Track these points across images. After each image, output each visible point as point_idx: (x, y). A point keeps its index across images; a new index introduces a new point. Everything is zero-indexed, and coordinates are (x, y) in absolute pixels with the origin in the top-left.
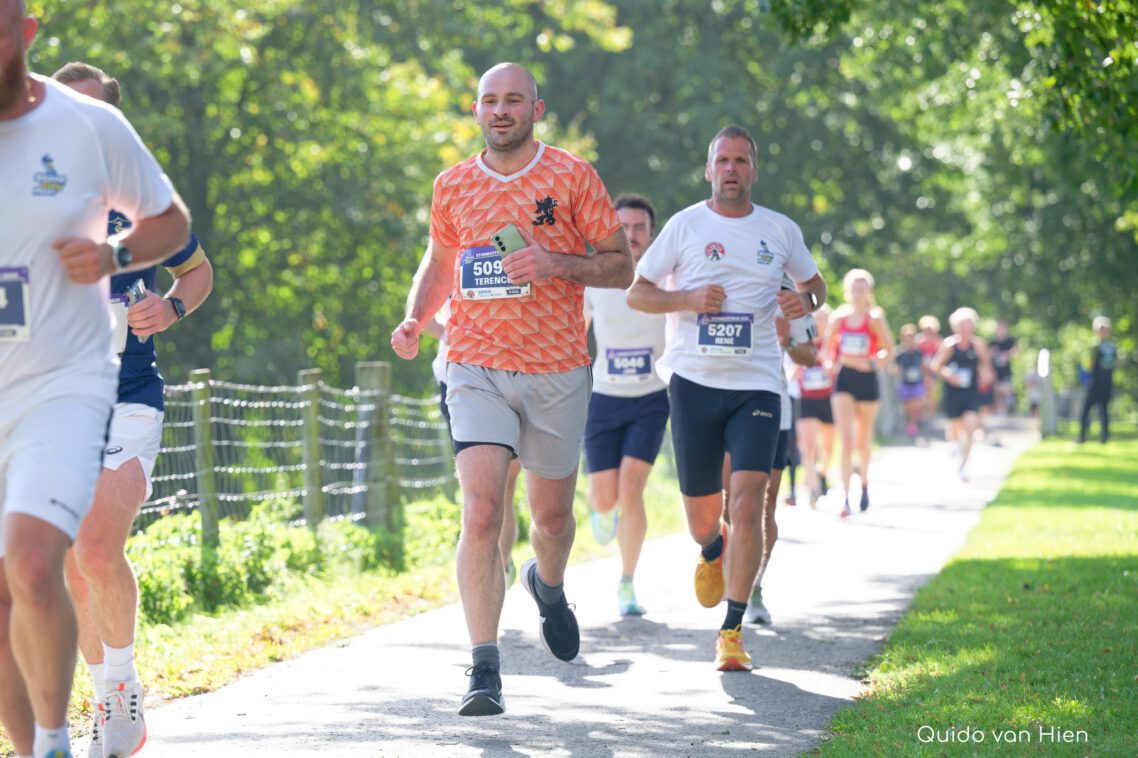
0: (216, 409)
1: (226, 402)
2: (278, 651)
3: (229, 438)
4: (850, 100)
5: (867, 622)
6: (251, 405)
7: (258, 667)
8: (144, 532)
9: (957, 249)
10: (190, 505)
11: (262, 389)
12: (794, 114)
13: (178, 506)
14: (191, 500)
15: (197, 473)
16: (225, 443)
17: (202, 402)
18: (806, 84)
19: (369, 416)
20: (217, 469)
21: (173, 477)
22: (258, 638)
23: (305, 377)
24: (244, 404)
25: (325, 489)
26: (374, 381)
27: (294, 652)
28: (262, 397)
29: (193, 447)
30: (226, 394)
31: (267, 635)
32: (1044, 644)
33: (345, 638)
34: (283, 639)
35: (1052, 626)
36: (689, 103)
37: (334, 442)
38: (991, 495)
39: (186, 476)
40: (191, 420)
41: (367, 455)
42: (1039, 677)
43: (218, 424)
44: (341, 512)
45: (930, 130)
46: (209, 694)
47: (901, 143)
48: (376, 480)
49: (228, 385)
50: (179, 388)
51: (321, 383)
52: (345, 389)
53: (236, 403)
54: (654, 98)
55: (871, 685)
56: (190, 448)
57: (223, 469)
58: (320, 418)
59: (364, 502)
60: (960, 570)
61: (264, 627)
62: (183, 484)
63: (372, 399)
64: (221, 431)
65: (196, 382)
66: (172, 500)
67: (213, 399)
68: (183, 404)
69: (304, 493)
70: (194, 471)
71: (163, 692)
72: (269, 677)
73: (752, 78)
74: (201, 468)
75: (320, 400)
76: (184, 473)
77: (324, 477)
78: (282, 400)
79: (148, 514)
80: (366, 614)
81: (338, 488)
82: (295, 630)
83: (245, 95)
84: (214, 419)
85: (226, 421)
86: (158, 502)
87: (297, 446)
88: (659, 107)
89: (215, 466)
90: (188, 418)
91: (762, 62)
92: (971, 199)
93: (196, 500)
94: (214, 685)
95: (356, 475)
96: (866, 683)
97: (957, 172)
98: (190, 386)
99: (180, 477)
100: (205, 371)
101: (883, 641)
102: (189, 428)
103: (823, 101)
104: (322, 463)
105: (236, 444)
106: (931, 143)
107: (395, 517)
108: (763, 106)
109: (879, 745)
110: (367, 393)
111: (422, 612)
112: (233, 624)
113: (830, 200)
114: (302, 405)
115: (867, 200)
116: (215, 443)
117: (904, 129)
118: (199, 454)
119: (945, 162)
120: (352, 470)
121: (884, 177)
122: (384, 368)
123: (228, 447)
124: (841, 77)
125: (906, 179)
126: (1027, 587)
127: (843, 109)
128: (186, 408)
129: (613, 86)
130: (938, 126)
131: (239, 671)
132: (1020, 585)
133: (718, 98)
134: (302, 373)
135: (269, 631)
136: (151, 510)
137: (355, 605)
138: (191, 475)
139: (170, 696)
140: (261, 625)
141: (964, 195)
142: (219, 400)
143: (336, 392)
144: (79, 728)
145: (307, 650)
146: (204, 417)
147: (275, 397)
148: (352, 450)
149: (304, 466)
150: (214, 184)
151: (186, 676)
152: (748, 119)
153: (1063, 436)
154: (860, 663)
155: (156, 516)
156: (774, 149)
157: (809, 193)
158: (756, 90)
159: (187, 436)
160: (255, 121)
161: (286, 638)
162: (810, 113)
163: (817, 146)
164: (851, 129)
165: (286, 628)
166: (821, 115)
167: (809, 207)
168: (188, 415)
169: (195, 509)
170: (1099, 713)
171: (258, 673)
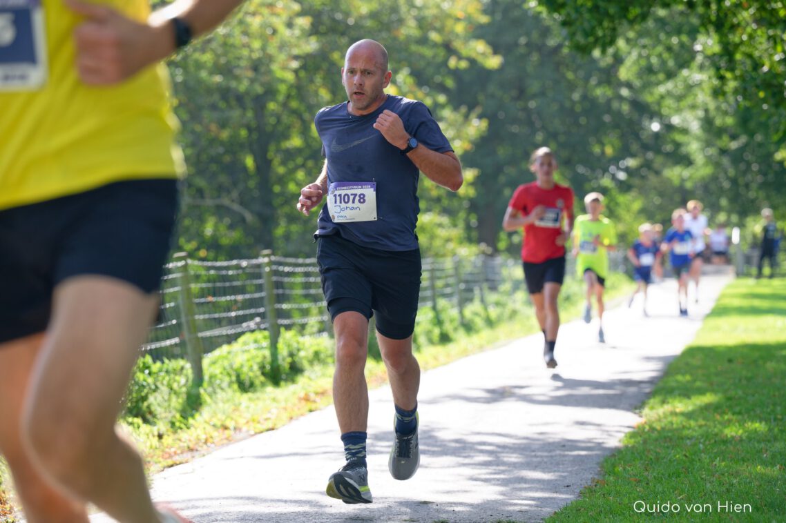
0: (276, 273)
1: (280, 268)
2: (313, 406)
3: (283, 288)
4: (625, 92)
5: (640, 382)
6: (295, 270)
7: (302, 415)
8: (236, 342)
9: (686, 173)
10: (263, 326)
11: (300, 260)
13: (255, 327)
14: (263, 324)
15: (266, 309)
16: (281, 291)
17: (268, 269)
18: (599, 84)
20: (278, 306)
21: (252, 311)
22: (302, 399)
24: (291, 269)
27: (322, 407)
28: (300, 265)
29: (263, 294)
30: (280, 264)
31: (307, 398)
32: (740, 393)
34: (315, 400)
35: (744, 382)
36: (534, 96)
38: (707, 310)
39: (260, 310)
40: (261, 279)
42: (737, 411)
43: (276, 281)
45: (669, 108)
46: (274, 431)
47: (654, 114)
49: (281, 259)
50: (254, 261)
53: (286, 269)
54: (514, 93)
55: (644, 417)
56: (261, 295)
60: (692, 352)
61: (306, 393)
62: (258, 314)
64: (279, 285)
65: (264, 258)
66: (252, 324)
67: (274, 267)
68: (257, 270)
69: (324, 318)
70: (264, 307)
71: (250, 431)
72: (308, 420)
73: (568, 81)
74: (268, 306)
76: (258, 308)
79: (238, 332)
82: (322, 394)
83: (289, 97)
84: (274, 279)
85: (281, 279)
86: (244, 325)
88: (518, 98)
89: (275, 304)
91: (575, 71)
92: (694, 147)
93: (265, 323)
94: (277, 426)
96: (641, 416)
97: (685, 131)
98: (261, 260)
99: (256, 311)
100: (269, 251)
101: (650, 392)
102: (260, 283)
103: (609, 93)
105: (287, 292)
106: (670, 115)
108: (576, 96)
109: (649, 451)
112: (287, 392)
113: (613, 146)
115: (635, 147)
116: (275, 291)
117: (656, 108)
118: (266, 298)
119: (678, 126)
121: (644, 136)
123: (283, 293)
124: (619, 80)
125: (657, 136)
126: (729, 360)
127: (621, 98)
128: (258, 272)
129: (492, 88)
130: (675, 105)
131: (291, 418)
132: (726, 359)
133: (550, 93)
135: (308, 395)
136: (240, 330)
138: (263, 310)
139: (254, 433)
140: (303, 392)
141: (688, 144)
142: (277, 268)
144: (203, 452)
146: (269, 277)
150: (272, 148)
151: (262, 421)
152: (567, 104)
153: (748, 275)
154: (636, 405)
155: (243, 333)
156: (583, 120)
157: (602, 145)
158: (572, 87)
159: (259, 288)
160: (295, 112)
161: (318, 399)
162: (602, 100)
163: (607, 118)
164: (625, 108)
165: (317, 394)
166: (609, 101)
167: (603, 153)
168: (259, 276)
169: (265, 329)
170: (770, 430)
171: (302, 418)
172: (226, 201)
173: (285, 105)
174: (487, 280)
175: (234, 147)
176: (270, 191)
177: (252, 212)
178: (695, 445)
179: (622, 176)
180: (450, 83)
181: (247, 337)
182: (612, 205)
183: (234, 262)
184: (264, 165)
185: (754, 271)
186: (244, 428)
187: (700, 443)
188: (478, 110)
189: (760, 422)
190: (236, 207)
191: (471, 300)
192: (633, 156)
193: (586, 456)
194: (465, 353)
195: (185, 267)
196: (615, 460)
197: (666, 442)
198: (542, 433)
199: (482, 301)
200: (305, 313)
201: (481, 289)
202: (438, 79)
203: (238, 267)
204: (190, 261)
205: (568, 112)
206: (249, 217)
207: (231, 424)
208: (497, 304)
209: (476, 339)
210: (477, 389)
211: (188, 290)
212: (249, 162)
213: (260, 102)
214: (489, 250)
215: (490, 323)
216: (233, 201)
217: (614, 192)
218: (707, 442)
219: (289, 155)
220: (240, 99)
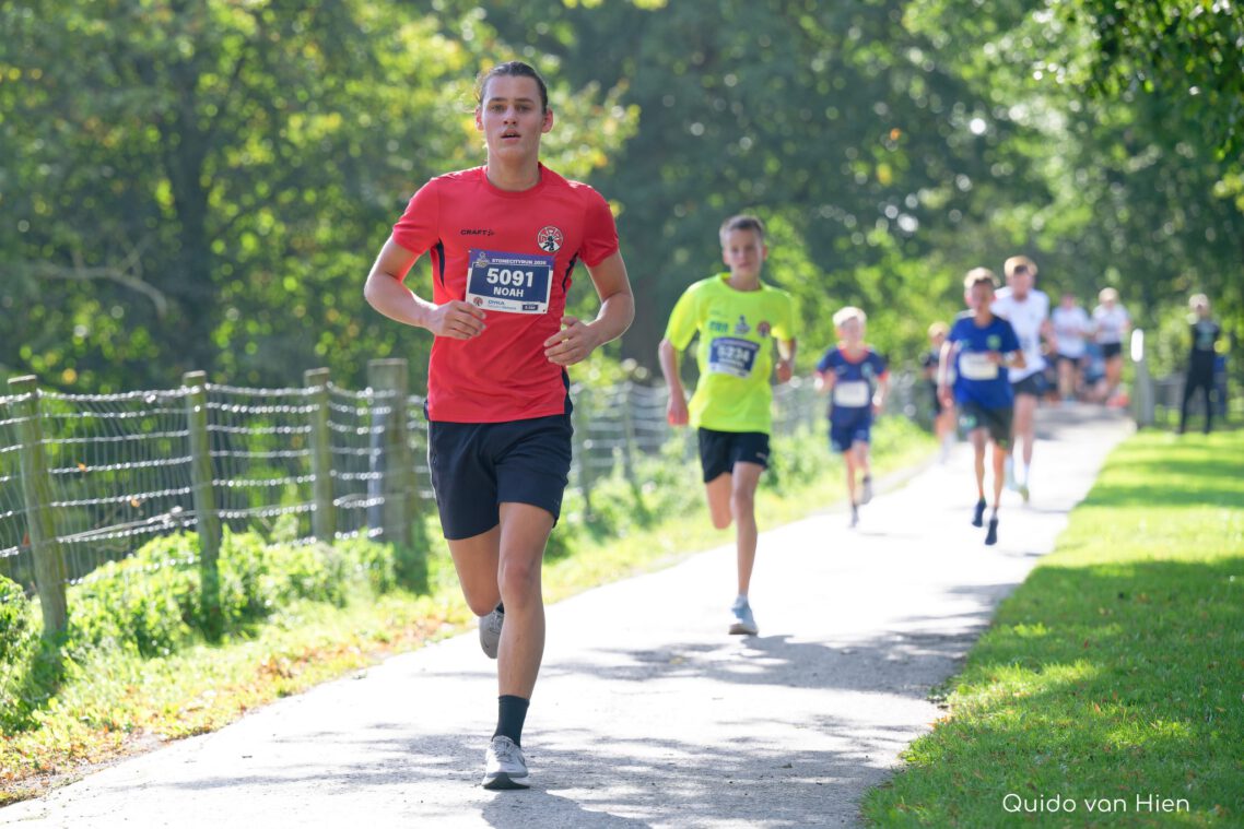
0: (214, 416)
1: (225, 407)
2: (287, 684)
3: (228, 447)
4: (916, 56)
5: (943, 638)
6: (252, 410)
7: (265, 702)
8: (135, 556)
9: (1038, 220)
10: (187, 523)
11: (263, 392)
12: (853, 74)
13: (172, 525)
14: (187, 518)
15: (194, 488)
16: (224, 453)
17: (197, 409)
18: (866, 40)
19: (384, 420)
20: (215, 482)
21: (167, 492)
22: (265, 670)
23: (312, 377)
24: (244, 409)
25: (337, 502)
26: (390, 381)
27: (305, 685)
28: (263, 401)
29: (189, 459)
30: (224, 399)
31: (275, 667)
32: (1142, 660)
33: (362, 668)
34: (292, 671)
35: (1150, 639)
36: (735, 64)
37: (346, 450)
38: (1081, 495)
39: (181, 491)
40: (185, 428)
41: (382, 463)
42: (1136, 698)
43: (215, 433)
44: (354, 528)
45: (1005, 88)
46: (211, 734)
47: (977, 102)
48: (393, 491)
49: (226, 389)
50: (172, 393)
51: (330, 385)
52: (356, 391)
53: (235, 409)
54: (697, 57)
55: (950, 709)
56: (184, 460)
57: (223, 483)
58: (330, 424)
59: (380, 517)
60: (1045, 577)
61: (272, 657)
62: (179, 500)
63: (387, 401)
64: (221, 441)
65: (190, 386)
66: (166, 519)
67: (210, 405)
68: (176, 411)
69: (314, 507)
70: (189, 484)
71: (159, 733)
72: (278, 714)
73: (805, 34)
74: (198, 482)
75: (329, 403)
76: (178, 488)
77: (338, 489)
78: (286, 404)
79: (140, 534)
80: (384, 641)
81: (351, 501)
82: (306, 660)
83: (241, 63)
84: (211, 427)
85: (225, 429)
86: (151, 520)
87: (306, 455)
88: (701, 69)
89: (214, 478)
90: (182, 425)
91: (816, 16)
92: (1052, 167)
93: (192, 517)
94: (216, 725)
95: (371, 486)
96: (943, 707)
97: (1033, 135)
98: (184, 390)
99: (174, 492)
100: (200, 373)
101: (961, 660)
102: (183, 437)
103: (886, 58)
104: (333, 473)
105: (237, 454)
106: (1008, 103)
107: (416, 532)
108: (819, 65)
109: (959, 776)
110: (382, 394)
111: (447, 638)
112: (236, 656)
113: (894, 167)
114: (309, 409)
115: (933, 166)
116: (213, 454)
117: (977, 88)
118: (195, 467)
119: (1023, 124)
120: (366, 481)
121: (954, 140)
122: (399, 367)
123: (228, 458)
124: (904, 30)
125: (980, 143)
126: (1121, 596)
127: (908, 67)
128: (180, 415)
129: (650, 46)
130: (1015, 83)
131: (243, 708)
132: (1115, 594)
133: (768, 58)
134: (309, 373)
135: (277, 663)
136: (142, 530)
137: (371, 633)
138: (187, 490)
139: (167, 737)
140: (268, 656)
141: (1045, 159)
142: (216, 405)
143: (347, 394)
144: (66, 776)
145: (319, 683)
146: (200, 424)
147: (279, 401)
148: (366, 458)
149: (313, 478)
150: (209, 165)
151: (184, 715)
152: (803, 80)
153: (1161, 426)
154: (936, 685)
155: (149, 536)
156: (832, 113)
157: (871, 161)
158: (811, 47)
159: (181, 447)
160: (254, 95)
161: (296, 670)
162: (871, 72)
163: (880, 109)
164: (917, 88)
165: (296, 659)
166: (886, 75)
167: (873, 177)
168: (181, 423)
169: (192, 528)
170: (1204, 735)
171: (265, 710)
172: (116, 273)
173: (235, 78)
174: (638, 432)
175: (133, 165)
176: (206, 251)
177: (167, 294)
178: (1051, 765)
179: (908, 224)
180: (566, 36)
181: (156, 546)
182: (891, 283)
183: (131, 394)
184: (191, 200)
185: (1174, 416)
186: (149, 729)
187: (1061, 760)
188: (621, 88)
189: (1182, 720)
190: (135, 283)
191: (607, 472)
192: (933, 184)
193: (832, 786)
194: (595, 579)
195: (33, 403)
196: (891, 794)
197: (991, 759)
198: (744, 740)
199: (629, 474)
200: (274, 496)
201: (626, 451)
202: (543, 28)
203: (139, 404)
204: (40, 392)
205: (803, 95)
206: (161, 303)
207: (121, 719)
208: (658, 481)
209: (613, 551)
210: (615, 651)
211: (39, 451)
212: (164, 193)
213: (184, 75)
214: (642, 373)
215: (644, 518)
216: (130, 271)
217: (895, 256)
218: (1075, 760)
219: (242, 179)
220: (144, 68)
